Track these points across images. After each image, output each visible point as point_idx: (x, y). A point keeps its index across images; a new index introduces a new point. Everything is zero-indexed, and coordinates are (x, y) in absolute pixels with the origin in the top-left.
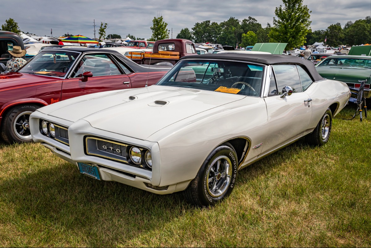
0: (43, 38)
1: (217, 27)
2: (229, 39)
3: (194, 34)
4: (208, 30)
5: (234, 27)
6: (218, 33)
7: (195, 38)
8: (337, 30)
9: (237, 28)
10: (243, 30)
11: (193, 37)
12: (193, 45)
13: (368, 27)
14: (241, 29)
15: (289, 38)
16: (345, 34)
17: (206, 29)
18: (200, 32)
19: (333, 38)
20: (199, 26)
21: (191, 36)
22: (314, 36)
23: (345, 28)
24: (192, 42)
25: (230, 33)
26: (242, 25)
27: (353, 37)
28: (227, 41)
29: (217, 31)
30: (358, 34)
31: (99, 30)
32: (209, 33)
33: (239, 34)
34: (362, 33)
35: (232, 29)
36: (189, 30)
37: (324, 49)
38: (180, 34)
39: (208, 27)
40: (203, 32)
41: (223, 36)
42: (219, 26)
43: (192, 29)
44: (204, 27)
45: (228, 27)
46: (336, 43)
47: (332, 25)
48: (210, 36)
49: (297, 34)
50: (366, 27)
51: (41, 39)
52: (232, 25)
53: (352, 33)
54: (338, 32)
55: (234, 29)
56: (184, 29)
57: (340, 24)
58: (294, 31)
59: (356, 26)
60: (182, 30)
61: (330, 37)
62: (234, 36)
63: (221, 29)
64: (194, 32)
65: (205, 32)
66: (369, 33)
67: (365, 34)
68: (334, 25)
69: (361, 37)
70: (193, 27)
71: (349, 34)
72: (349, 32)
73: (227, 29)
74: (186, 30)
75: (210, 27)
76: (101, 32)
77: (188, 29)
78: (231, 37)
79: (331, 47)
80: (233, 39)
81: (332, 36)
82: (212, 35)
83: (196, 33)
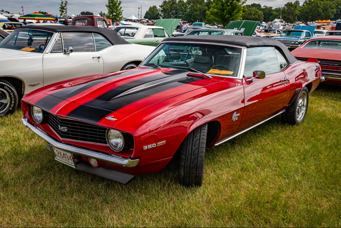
0: (14, 15)
1: (183, 5)
2: (194, 16)
3: (162, 11)
4: (175, 7)
5: (199, 4)
6: (184, 10)
7: (163, 16)
8: (293, 7)
9: (202, 6)
10: (208, 7)
11: (161, 14)
12: (104, 20)
13: (321, 4)
14: (205, 6)
15: (226, 15)
16: (300, 11)
17: (173, 7)
18: (167, 9)
19: (289, 15)
20: (166, 3)
21: (159, 13)
22: (274, 13)
23: (304, 5)
24: (104, 18)
25: (196, 11)
26: (207, 2)
27: (307, 14)
28: (193, 18)
29: (183, 8)
30: (312, 11)
31: (60, 8)
32: (176, 10)
33: (204, 11)
34: (315, 10)
35: (197, 6)
36: (157, 8)
37: (279, 25)
38: (148, 11)
39: (175, 5)
40: (170, 9)
41: (189, 13)
42: (185, 3)
43: (160, 6)
44: (171, 5)
45: (194, 5)
46: (292, 19)
47: (289, 2)
48: (176, 13)
49: (233, 10)
50: (319, 5)
51: (13, 16)
52: (198, 3)
53: (306, 11)
54: (295, 10)
55: (199, 6)
56: (152, 7)
57: (298, 1)
58: (230, 9)
59: (310, 3)
60: (151, 8)
61: (286, 14)
62: (199, 13)
63: (187, 7)
64: (162, 9)
65: (171, 10)
66: (322, 10)
67: (318, 12)
68: (290, 2)
69: (315, 14)
70: (161, 4)
71: (304, 11)
72: (304, 9)
73: (193, 6)
74: (155, 7)
75: (176, 5)
76: (62, 10)
77: (156, 6)
78: (197, 15)
79: (288, 23)
80: (199, 16)
81: (289, 13)
82: (178, 12)
83: (164, 11)
